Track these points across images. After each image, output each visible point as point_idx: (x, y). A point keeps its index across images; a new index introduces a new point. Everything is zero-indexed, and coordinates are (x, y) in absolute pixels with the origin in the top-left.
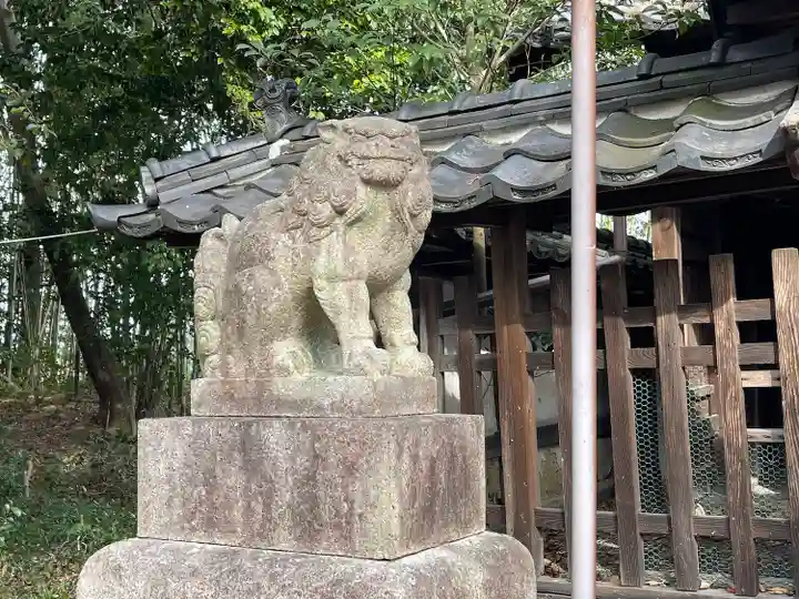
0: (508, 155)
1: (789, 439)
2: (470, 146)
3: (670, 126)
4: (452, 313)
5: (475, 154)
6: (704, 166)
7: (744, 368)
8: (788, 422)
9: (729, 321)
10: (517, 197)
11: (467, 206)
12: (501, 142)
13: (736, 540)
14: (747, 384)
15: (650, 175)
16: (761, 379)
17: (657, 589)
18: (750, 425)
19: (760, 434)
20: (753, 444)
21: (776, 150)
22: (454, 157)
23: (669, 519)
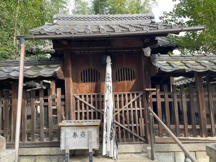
0: (14, 71)
1: (58, 117)
2: (8, 68)
3: (40, 69)
4: (4, 97)
5: (9, 70)
6: (44, 76)
7: (52, 106)
8: (58, 114)
9: (50, 98)
10: (14, 78)
11: (5, 79)
12: (14, 68)
13: (50, 132)
14: (52, 108)
15: (36, 76)
16: (55, 107)
17: (38, 142)
18: (53, 115)
19: (54, 116)
20: (53, 117)
21: (54, 74)
22: (4, 70)
23: (40, 130)
